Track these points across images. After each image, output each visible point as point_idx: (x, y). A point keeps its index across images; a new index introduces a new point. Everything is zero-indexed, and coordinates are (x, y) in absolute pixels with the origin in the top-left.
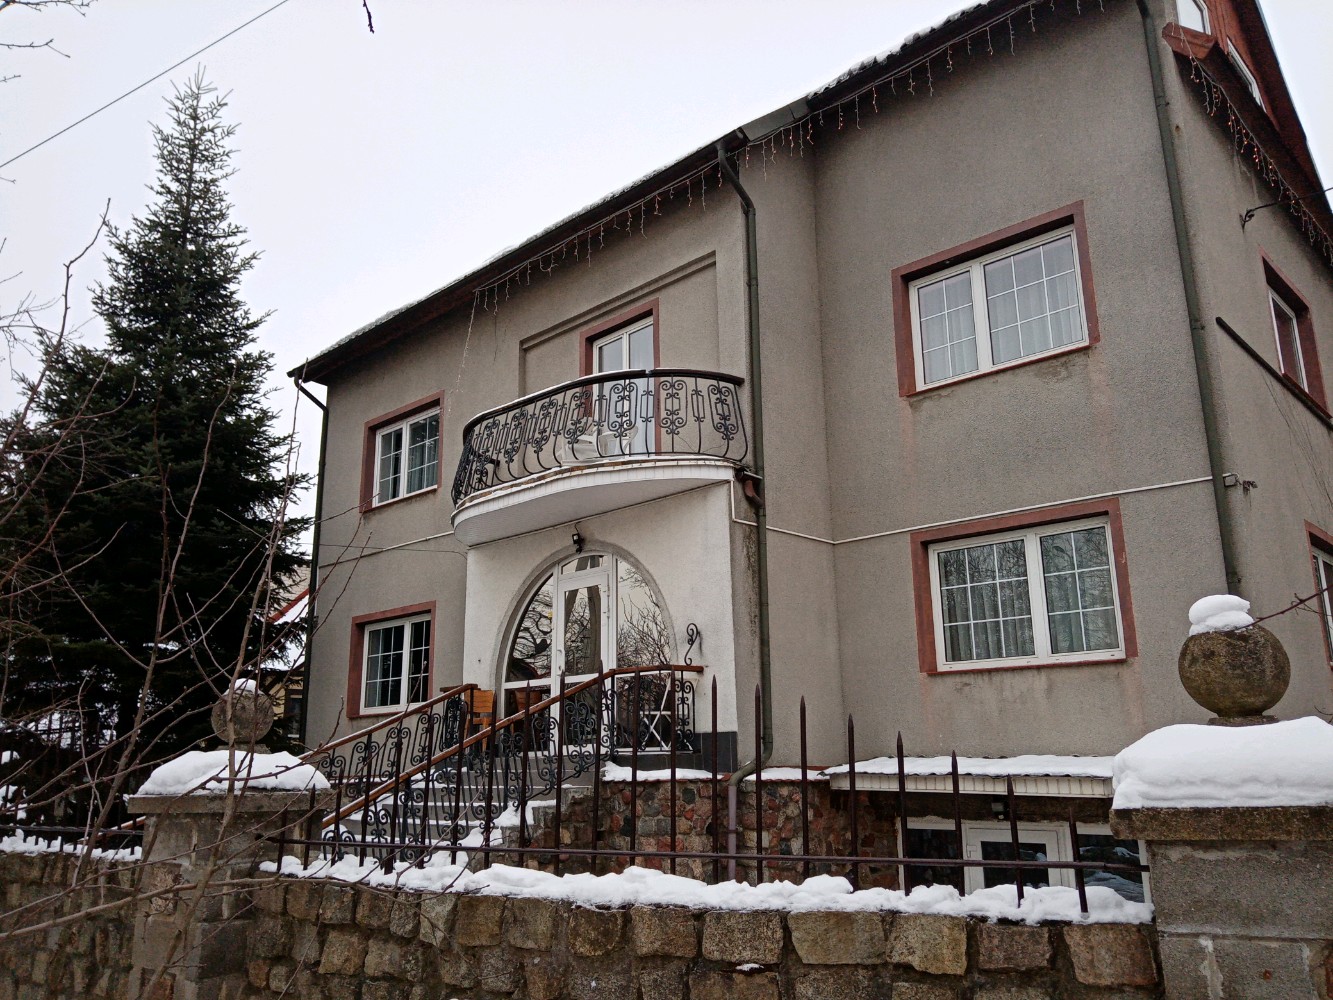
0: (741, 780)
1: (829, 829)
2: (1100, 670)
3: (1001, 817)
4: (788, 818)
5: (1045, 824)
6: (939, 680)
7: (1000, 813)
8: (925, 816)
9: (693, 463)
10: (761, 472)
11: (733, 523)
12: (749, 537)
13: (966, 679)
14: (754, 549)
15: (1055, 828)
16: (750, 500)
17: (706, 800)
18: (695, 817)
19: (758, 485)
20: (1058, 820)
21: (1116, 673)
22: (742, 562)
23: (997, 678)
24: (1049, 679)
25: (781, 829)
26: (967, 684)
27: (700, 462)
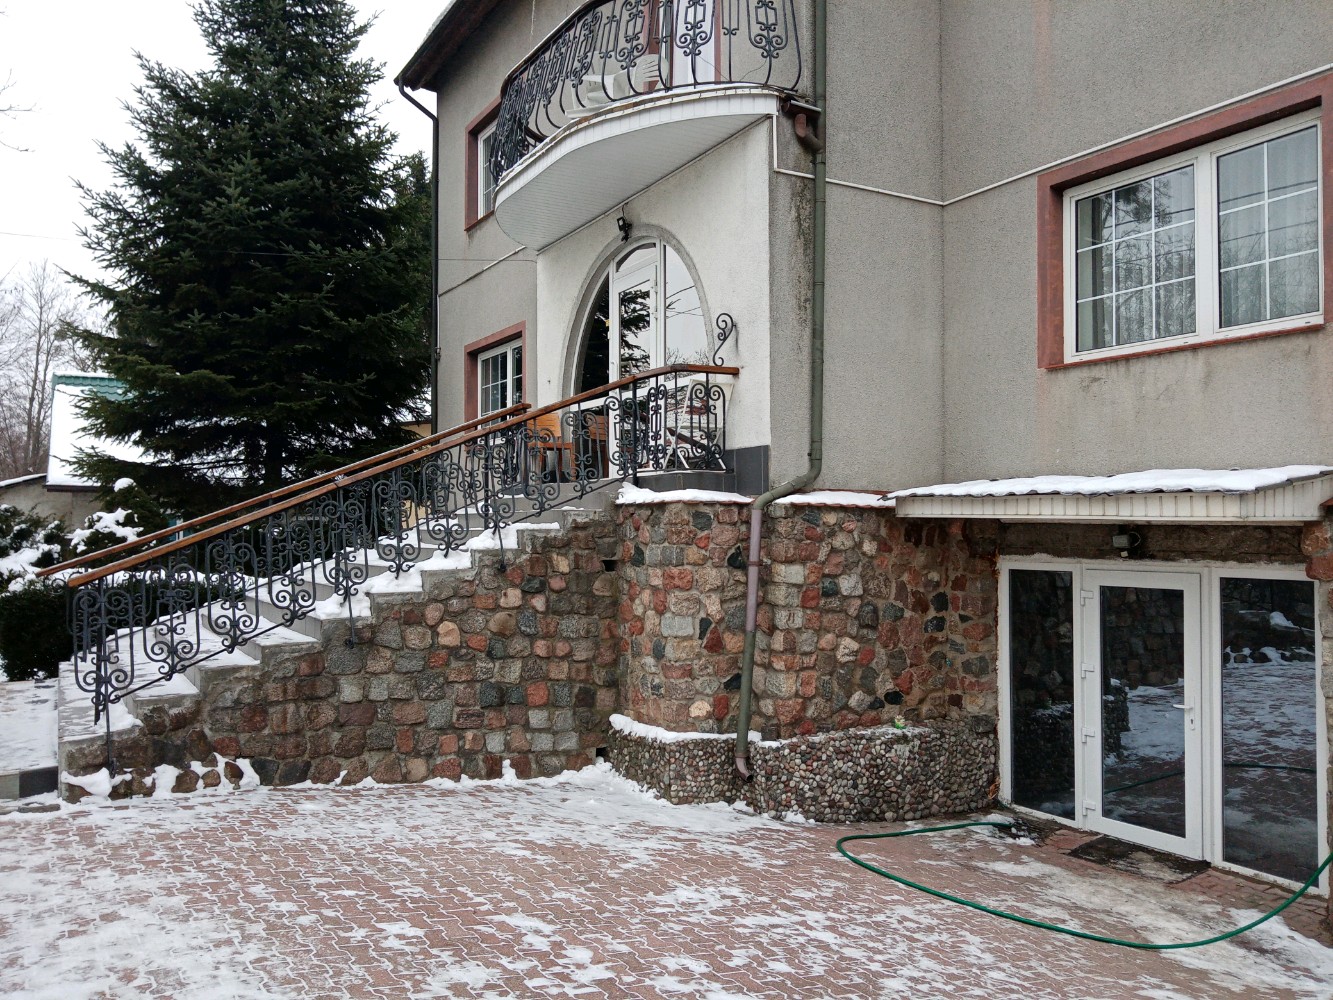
0: (768, 503)
1: (903, 567)
2: (1283, 344)
3: (1125, 554)
4: (833, 551)
5: (1186, 565)
6: (1061, 376)
7: (1123, 550)
8: (1033, 553)
9: (720, 93)
10: (820, 103)
11: (774, 175)
12: (801, 195)
13: (1096, 372)
14: (807, 209)
15: (1198, 570)
16: (804, 143)
17: (727, 527)
18: (712, 545)
19: (814, 119)
20: (1204, 559)
21: (1306, 347)
22: (788, 226)
23: (1136, 367)
24: (1208, 364)
25: (823, 563)
26: (1095, 380)
27: (729, 92)
